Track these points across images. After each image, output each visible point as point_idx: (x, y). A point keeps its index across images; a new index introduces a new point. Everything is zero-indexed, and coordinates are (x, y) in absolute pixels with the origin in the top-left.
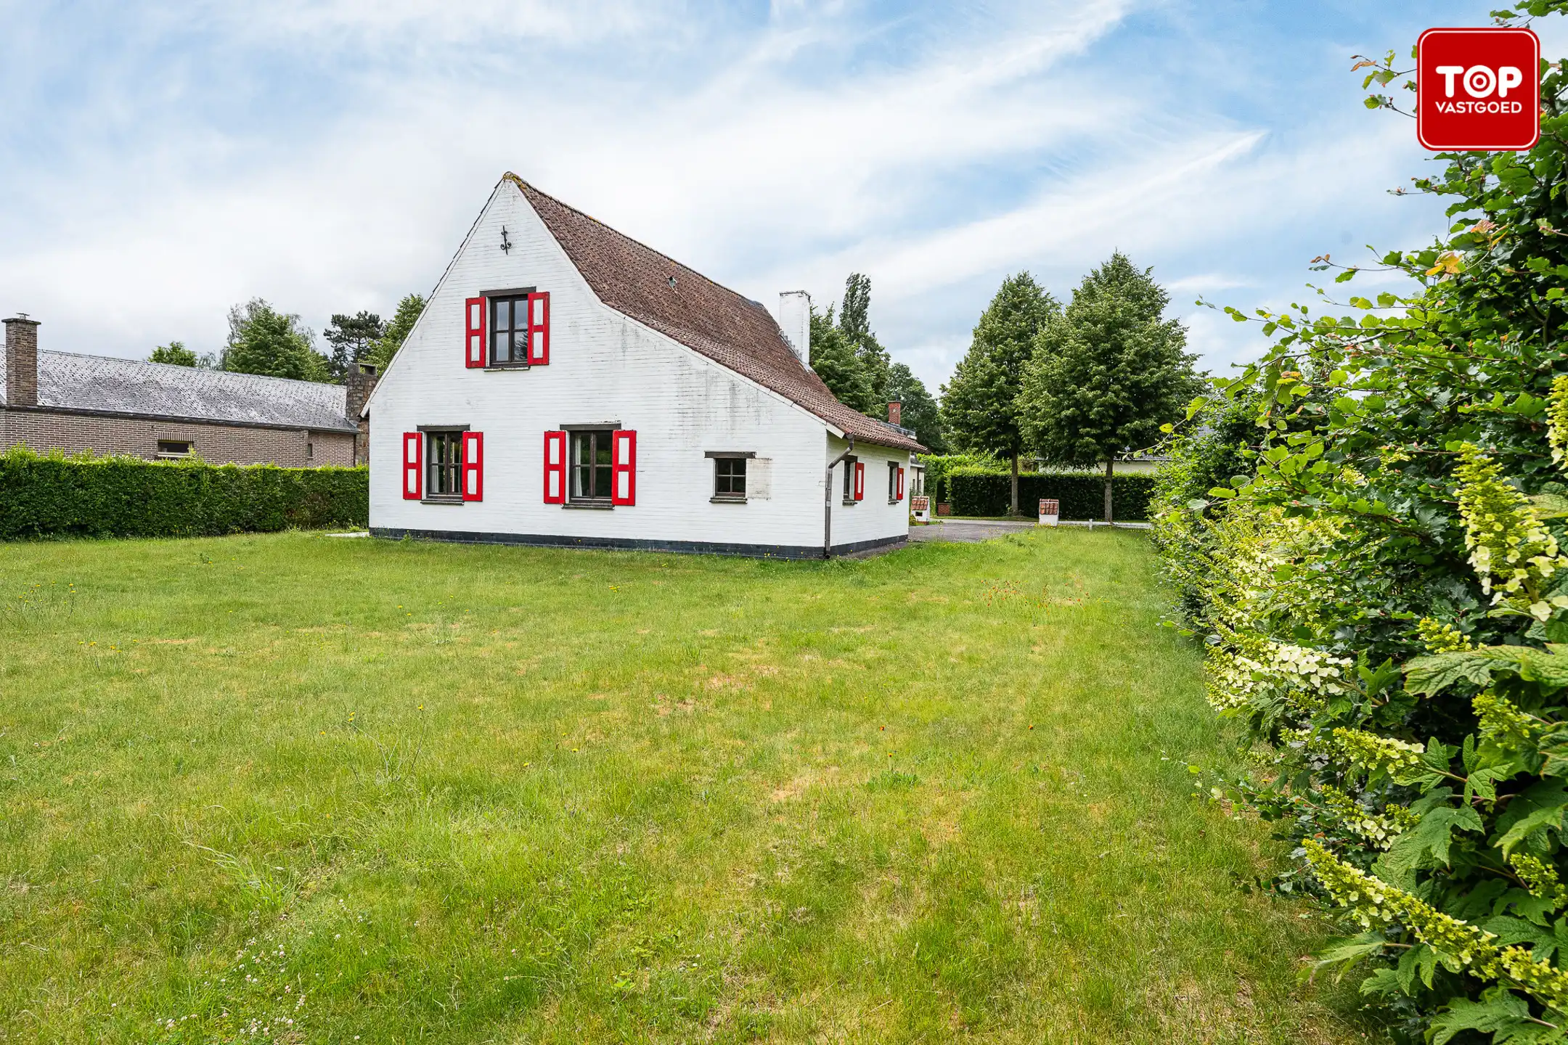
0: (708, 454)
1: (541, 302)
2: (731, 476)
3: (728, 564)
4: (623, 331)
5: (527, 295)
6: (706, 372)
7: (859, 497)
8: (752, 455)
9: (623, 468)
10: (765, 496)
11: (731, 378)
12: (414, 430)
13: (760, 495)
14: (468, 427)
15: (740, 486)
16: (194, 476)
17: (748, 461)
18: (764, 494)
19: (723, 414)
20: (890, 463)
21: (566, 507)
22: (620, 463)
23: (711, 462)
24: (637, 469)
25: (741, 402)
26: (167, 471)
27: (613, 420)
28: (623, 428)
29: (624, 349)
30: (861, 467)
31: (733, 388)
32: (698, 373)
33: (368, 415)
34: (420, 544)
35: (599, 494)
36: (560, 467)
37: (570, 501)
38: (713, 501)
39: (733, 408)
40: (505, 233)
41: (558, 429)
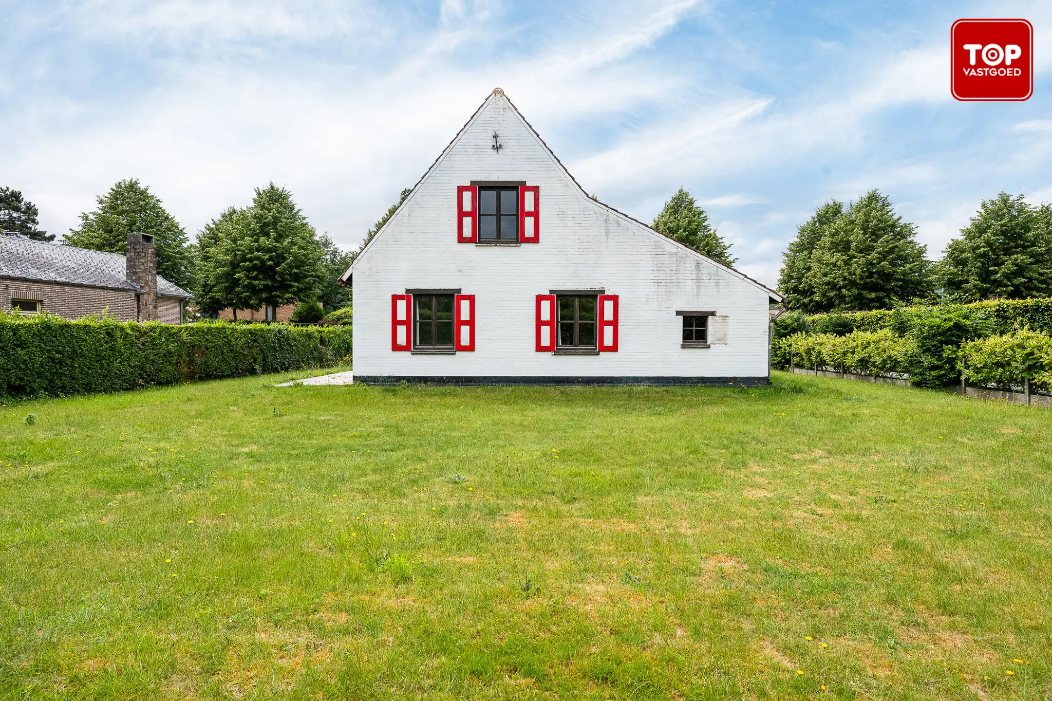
0: (678, 313)
1: (532, 193)
2: (694, 328)
4: (606, 221)
5: (518, 188)
6: (676, 253)
8: (713, 314)
9: (608, 323)
10: (724, 342)
11: (697, 259)
12: (402, 292)
13: (720, 342)
14: (459, 291)
15: (701, 336)
16: (110, 333)
17: (710, 318)
18: (723, 341)
19: (690, 284)
21: (557, 353)
22: (605, 319)
23: (681, 318)
24: (619, 324)
25: (705, 277)
26: (86, 329)
27: (597, 287)
28: (606, 293)
29: (607, 232)
31: (698, 266)
32: (670, 253)
33: (350, 279)
35: (582, 343)
36: (551, 323)
37: (557, 349)
38: (683, 347)
39: (698, 280)
40: (496, 137)
41: (547, 293)
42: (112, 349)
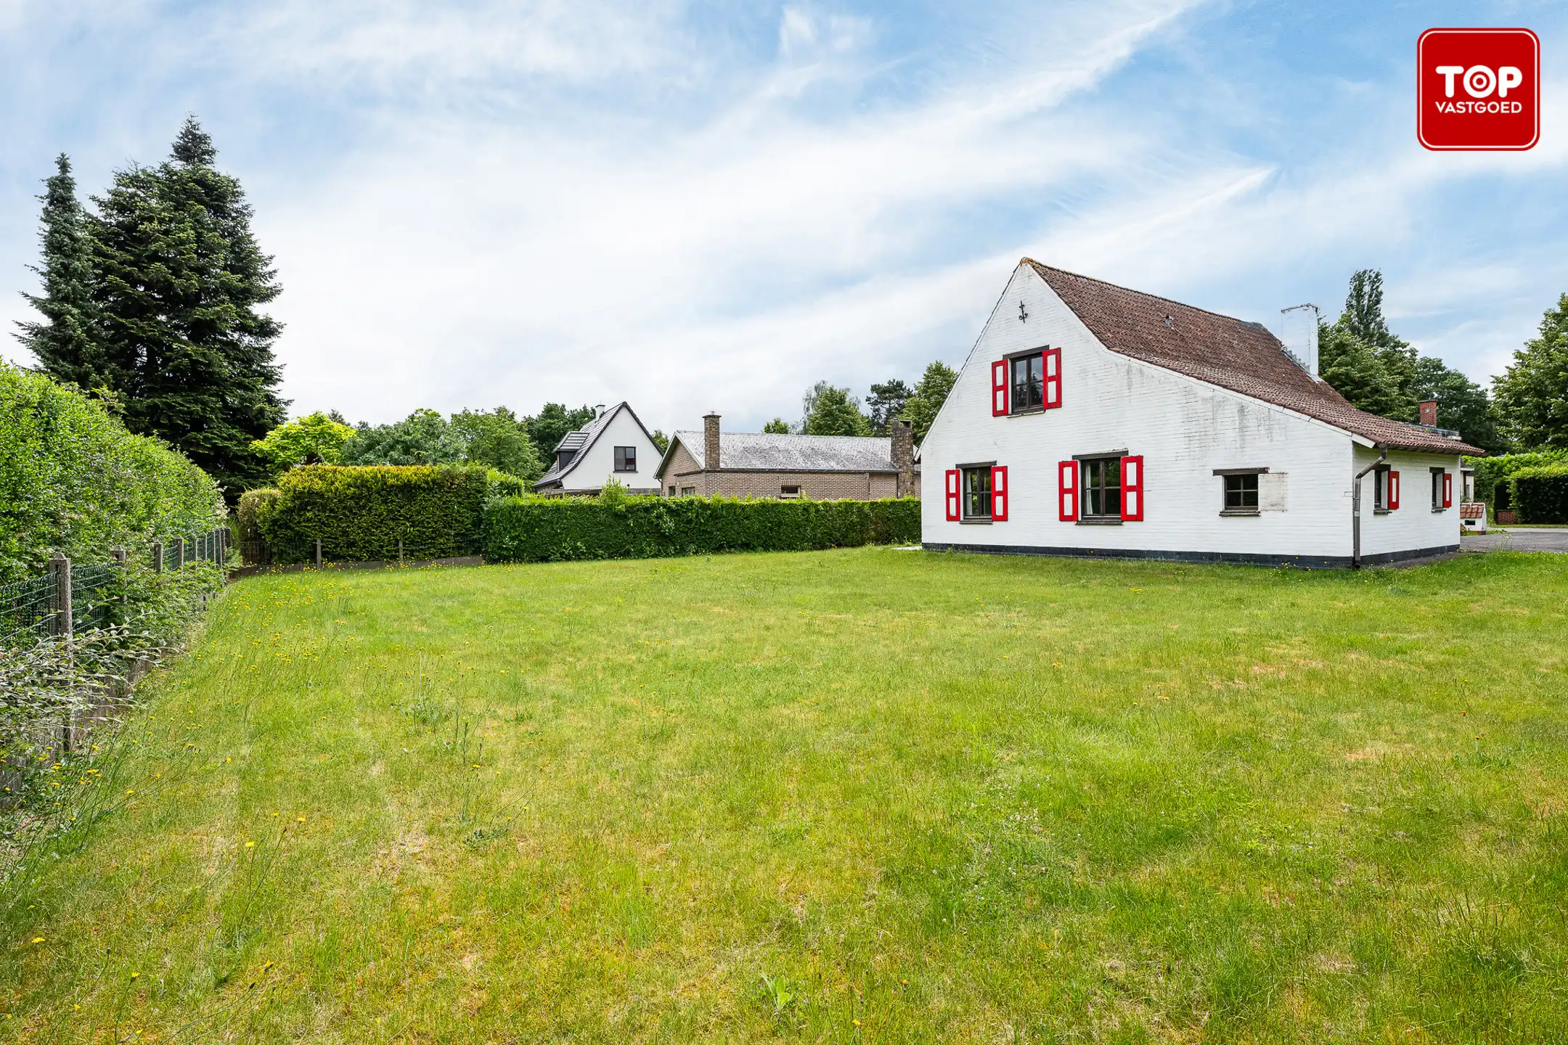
0: (1216, 473)
1: (1054, 356)
2: (1242, 490)
3: (1241, 572)
4: (1128, 372)
5: (1042, 352)
6: (1212, 398)
7: (1394, 506)
8: (1264, 471)
9: (1132, 489)
10: (1280, 507)
11: (1240, 401)
12: (953, 468)
13: (1276, 508)
14: (995, 463)
15: (1252, 500)
16: (806, 509)
17: (1260, 476)
18: (1279, 506)
19: (1231, 434)
20: (1431, 469)
21: (1079, 524)
22: (1128, 484)
23: (1220, 479)
24: (1145, 489)
25: (1251, 422)
26: (791, 506)
27: (1120, 448)
28: (1130, 455)
29: (1130, 387)
30: (1396, 475)
31: (1242, 410)
32: (1205, 400)
33: (919, 459)
34: (959, 554)
35: (1108, 512)
36: (1073, 491)
37: (1082, 518)
38: (1222, 514)
39: (1242, 429)
40: (1022, 307)
41: (1070, 459)
42: (807, 520)
